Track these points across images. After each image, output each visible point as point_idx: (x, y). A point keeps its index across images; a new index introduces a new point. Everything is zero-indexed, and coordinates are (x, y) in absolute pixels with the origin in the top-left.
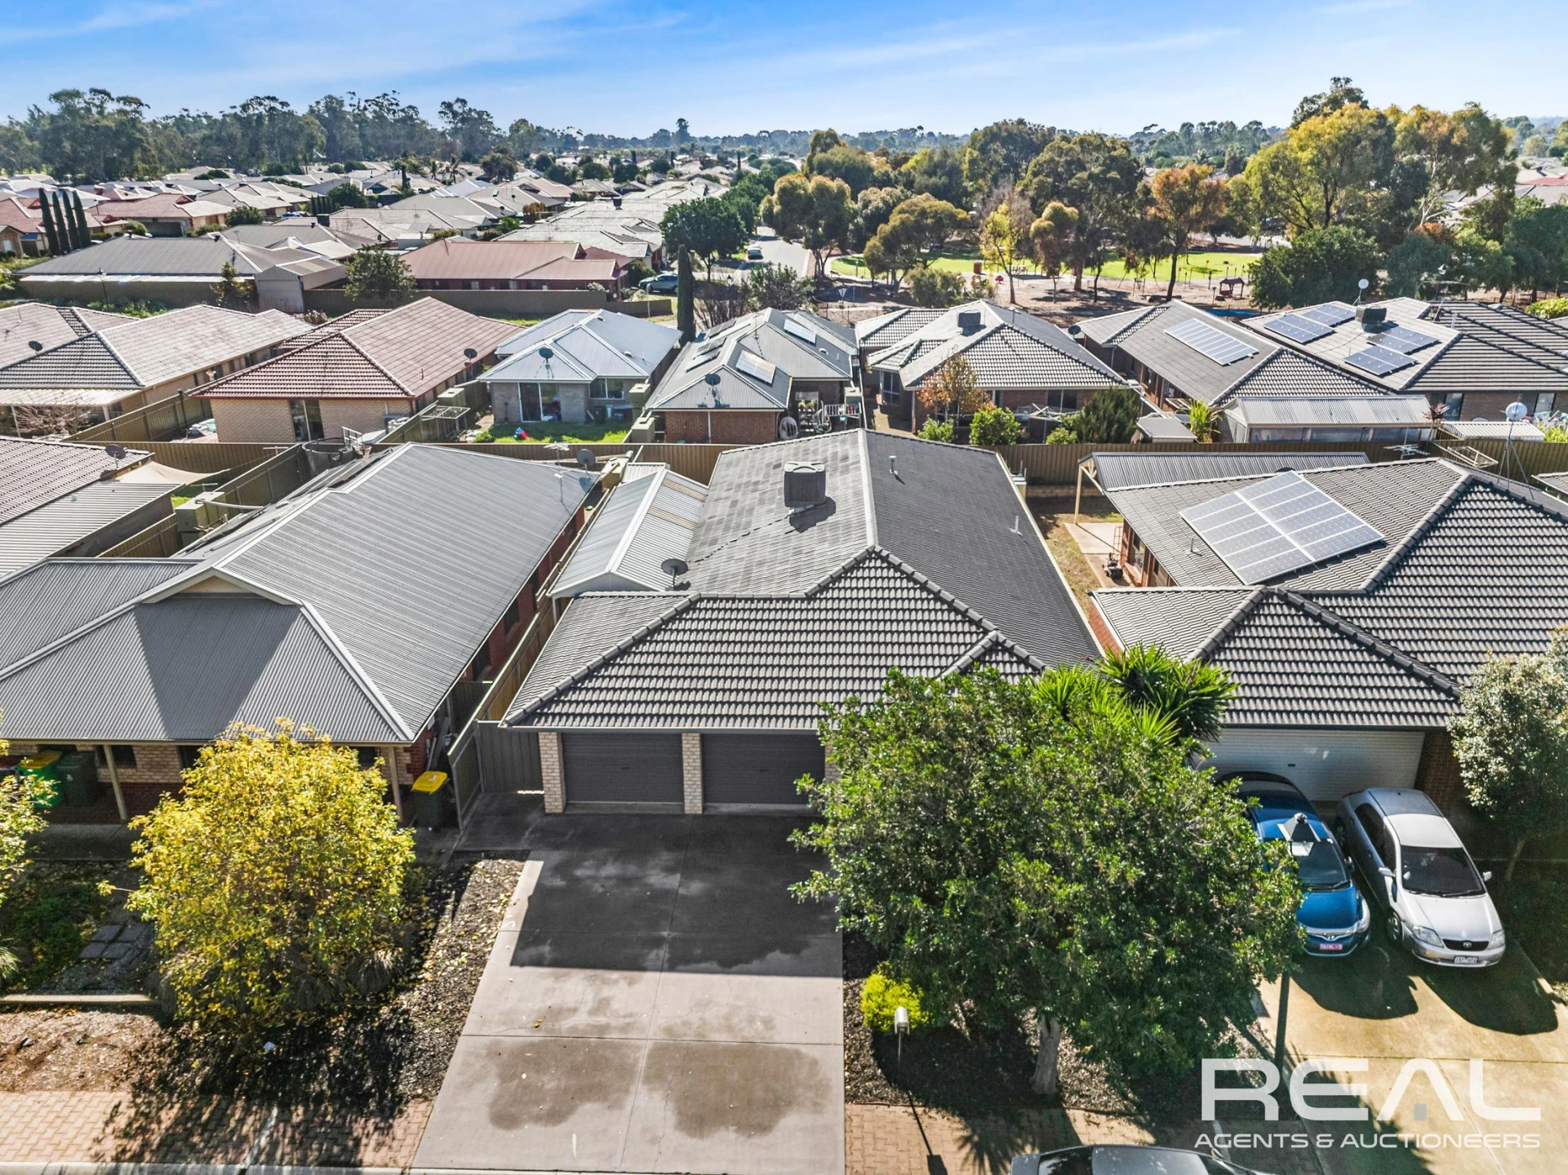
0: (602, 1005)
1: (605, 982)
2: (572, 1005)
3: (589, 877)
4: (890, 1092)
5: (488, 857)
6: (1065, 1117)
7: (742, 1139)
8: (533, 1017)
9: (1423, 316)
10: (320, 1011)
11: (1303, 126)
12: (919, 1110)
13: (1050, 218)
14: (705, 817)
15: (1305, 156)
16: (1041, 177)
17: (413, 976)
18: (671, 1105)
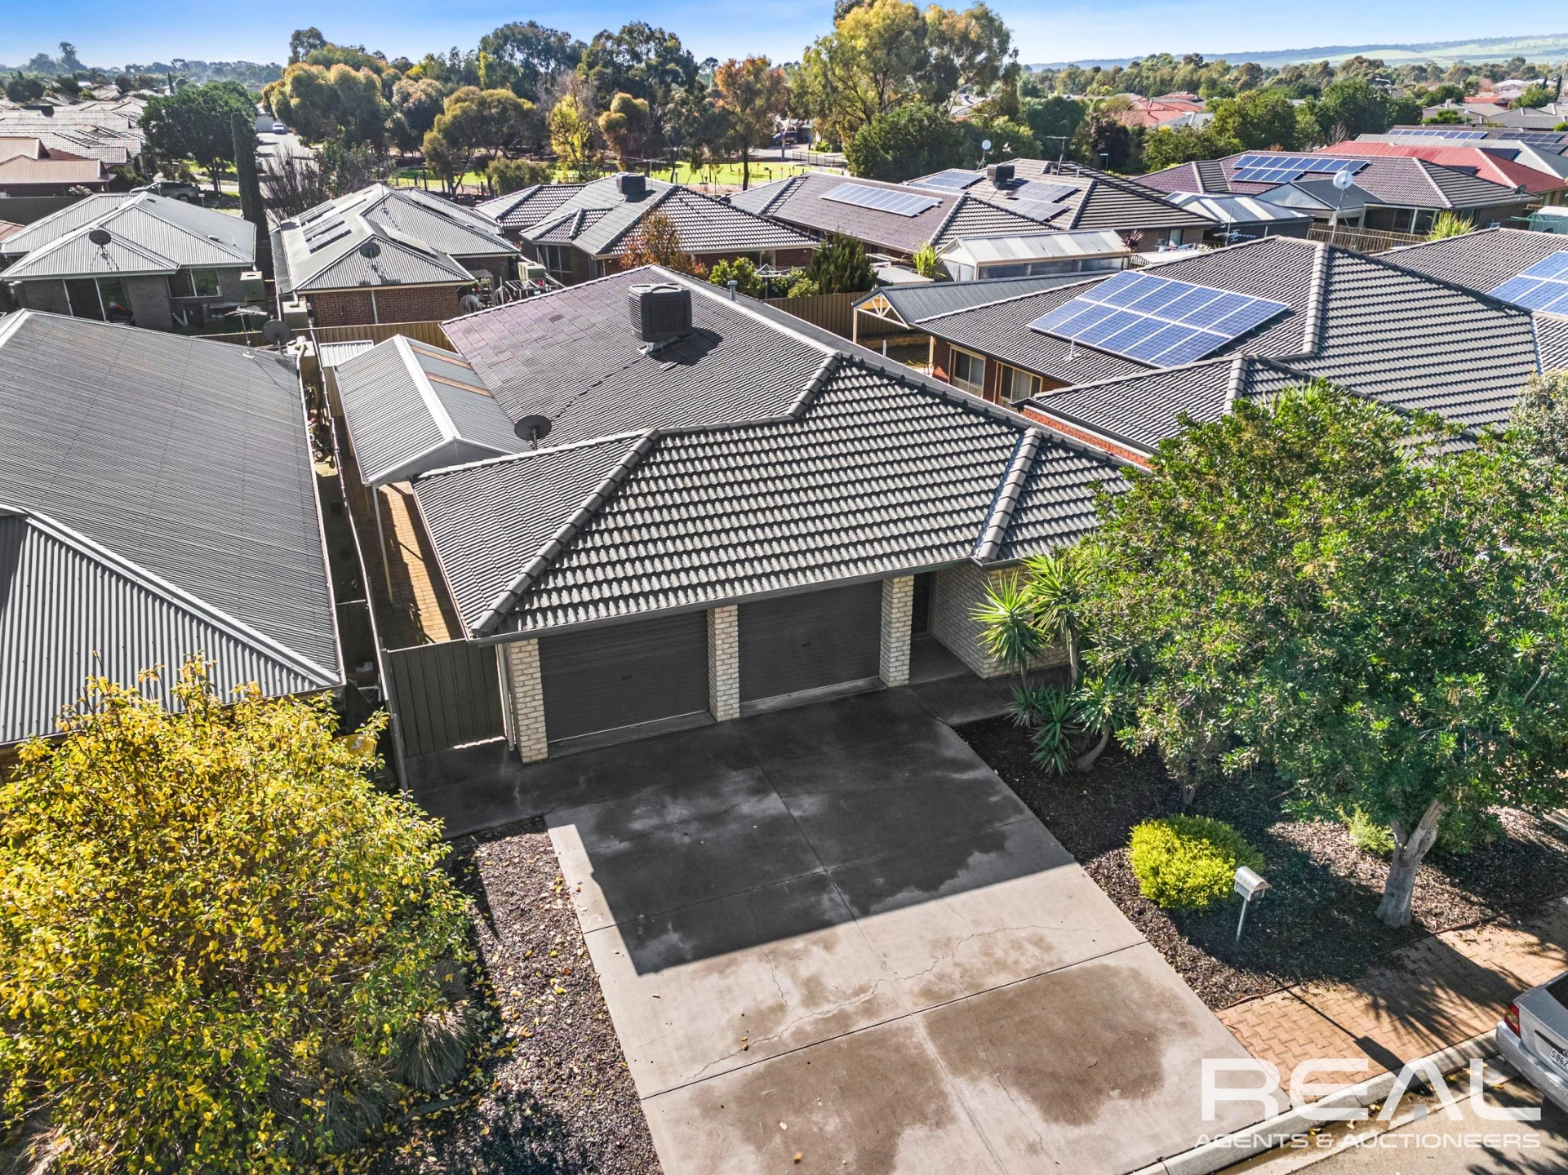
0: (813, 991)
1: (793, 956)
2: (771, 1002)
3: (657, 828)
4: (1249, 981)
5: (483, 839)
6: (1441, 943)
7: (1138, 1103)
8: (730, 1037)
9: (1047, 171)
10: (372, 1143)
11: (849, 17)
12: (1296, 990)
13: (621, 109)
14: (748, 720)
15: (861, 44)
16: (597, 68)
17: (495, 1039)
18: (1015, 1092)
